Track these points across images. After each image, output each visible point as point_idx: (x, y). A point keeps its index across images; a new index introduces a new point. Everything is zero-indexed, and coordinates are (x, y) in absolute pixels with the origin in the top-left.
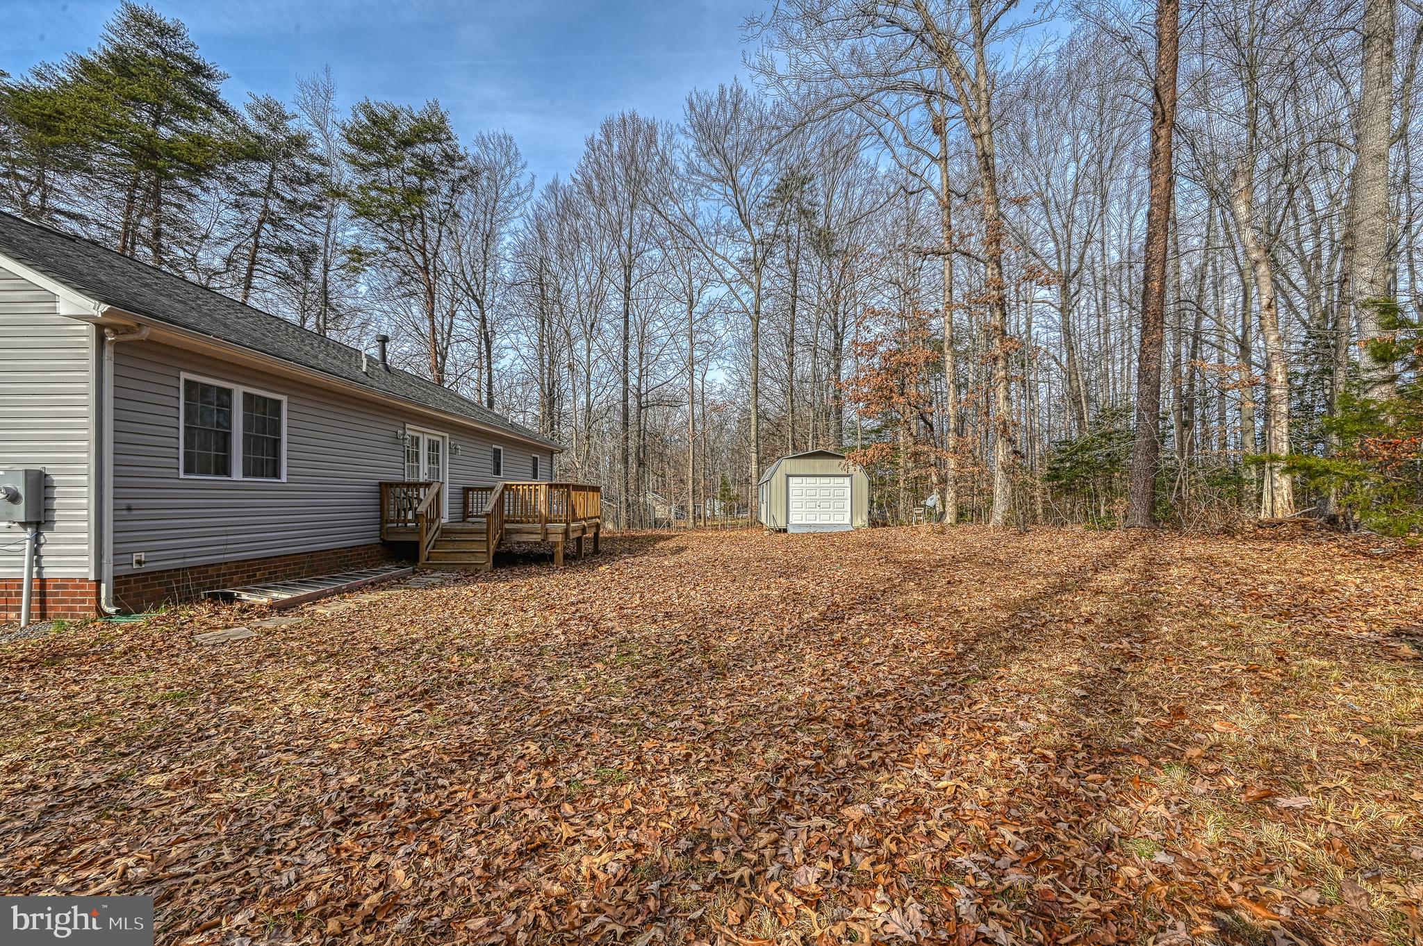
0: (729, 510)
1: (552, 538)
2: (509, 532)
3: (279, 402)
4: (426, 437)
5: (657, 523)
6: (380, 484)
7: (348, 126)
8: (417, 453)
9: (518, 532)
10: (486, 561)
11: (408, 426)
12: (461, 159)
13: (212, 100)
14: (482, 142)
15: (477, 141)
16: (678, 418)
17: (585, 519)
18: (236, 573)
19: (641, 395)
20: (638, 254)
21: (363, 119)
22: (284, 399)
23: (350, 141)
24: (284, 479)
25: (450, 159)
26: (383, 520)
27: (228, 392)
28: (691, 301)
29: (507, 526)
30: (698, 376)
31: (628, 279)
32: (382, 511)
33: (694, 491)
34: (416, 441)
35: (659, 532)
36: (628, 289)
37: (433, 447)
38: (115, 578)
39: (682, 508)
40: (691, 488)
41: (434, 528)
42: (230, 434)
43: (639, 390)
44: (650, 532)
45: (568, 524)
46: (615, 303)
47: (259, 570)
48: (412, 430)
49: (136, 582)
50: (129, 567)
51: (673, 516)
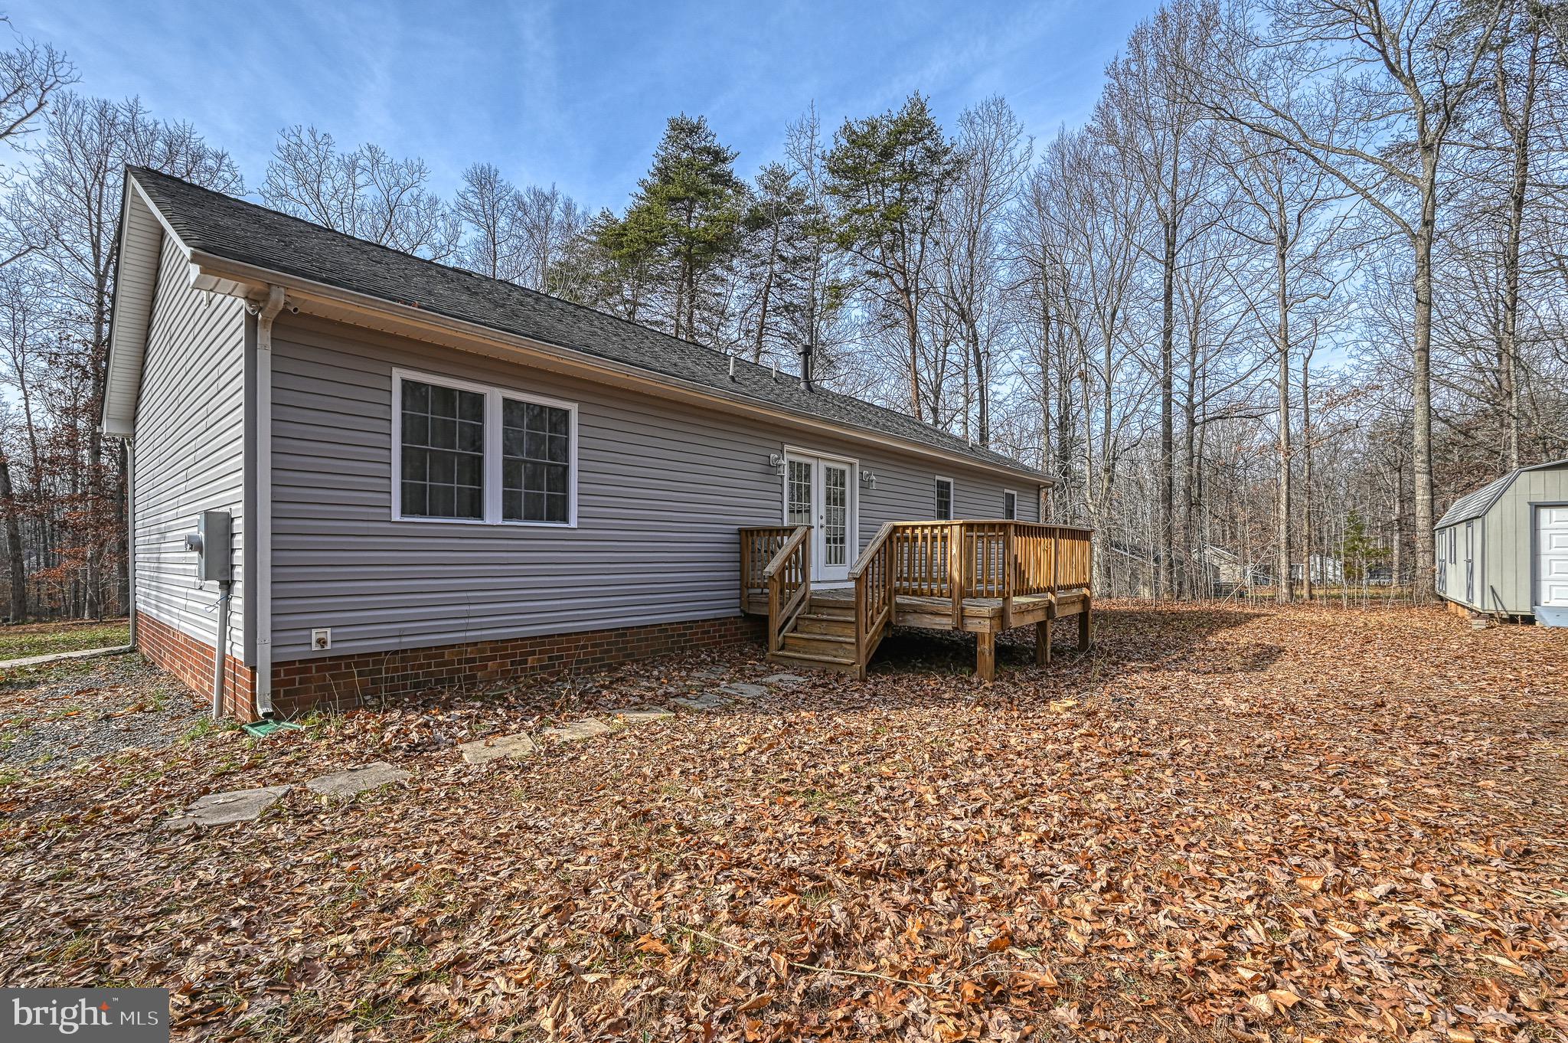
0: (1351, 574)
1: (972, 626)
2: (902, 610)
3: (566, 414)
4: (823, 465)
5: (1220, 591)
6: (740, 531)
7: (828, 154)
8: (808, 488)
9: (917, 610)
10: (852, 659)
11: (787, 447)
12: (946, 152)
13: (725, 180)
14: (969, 120)
15: (961, 120)
16: (1261, 438)
17: (1051, 590)
18: (494, 658)
19: (1193, 407)
20: (1187, 202)
21: (844, 142)
22: (573, 408)
23: (833, 171)
24: (573, 522)
25: (933, 156)
26: (744, 584)
27: (478, 400)
28: (1283, 239)
29: (899, 599)
30: (1296, 364)
31: (1171, 243)
32: (741, 570)
33: (1289, 543)
34: (801, 472)
35: (1224, 605)
36: (1171, 255)
37: (836, 478)
38: (273, 665)
39: (1267, 569)
40: (1283, 536)
41: (796, 598)
42: (481, 459)
43: (1190, 400)
44: (1206, 605)
45: (1006, 599)
46: (1150, 278)
47: (533, 653)
48: (792, 454)
49: (319, 669)
50: (306, 648)
51: (1248, 580)
